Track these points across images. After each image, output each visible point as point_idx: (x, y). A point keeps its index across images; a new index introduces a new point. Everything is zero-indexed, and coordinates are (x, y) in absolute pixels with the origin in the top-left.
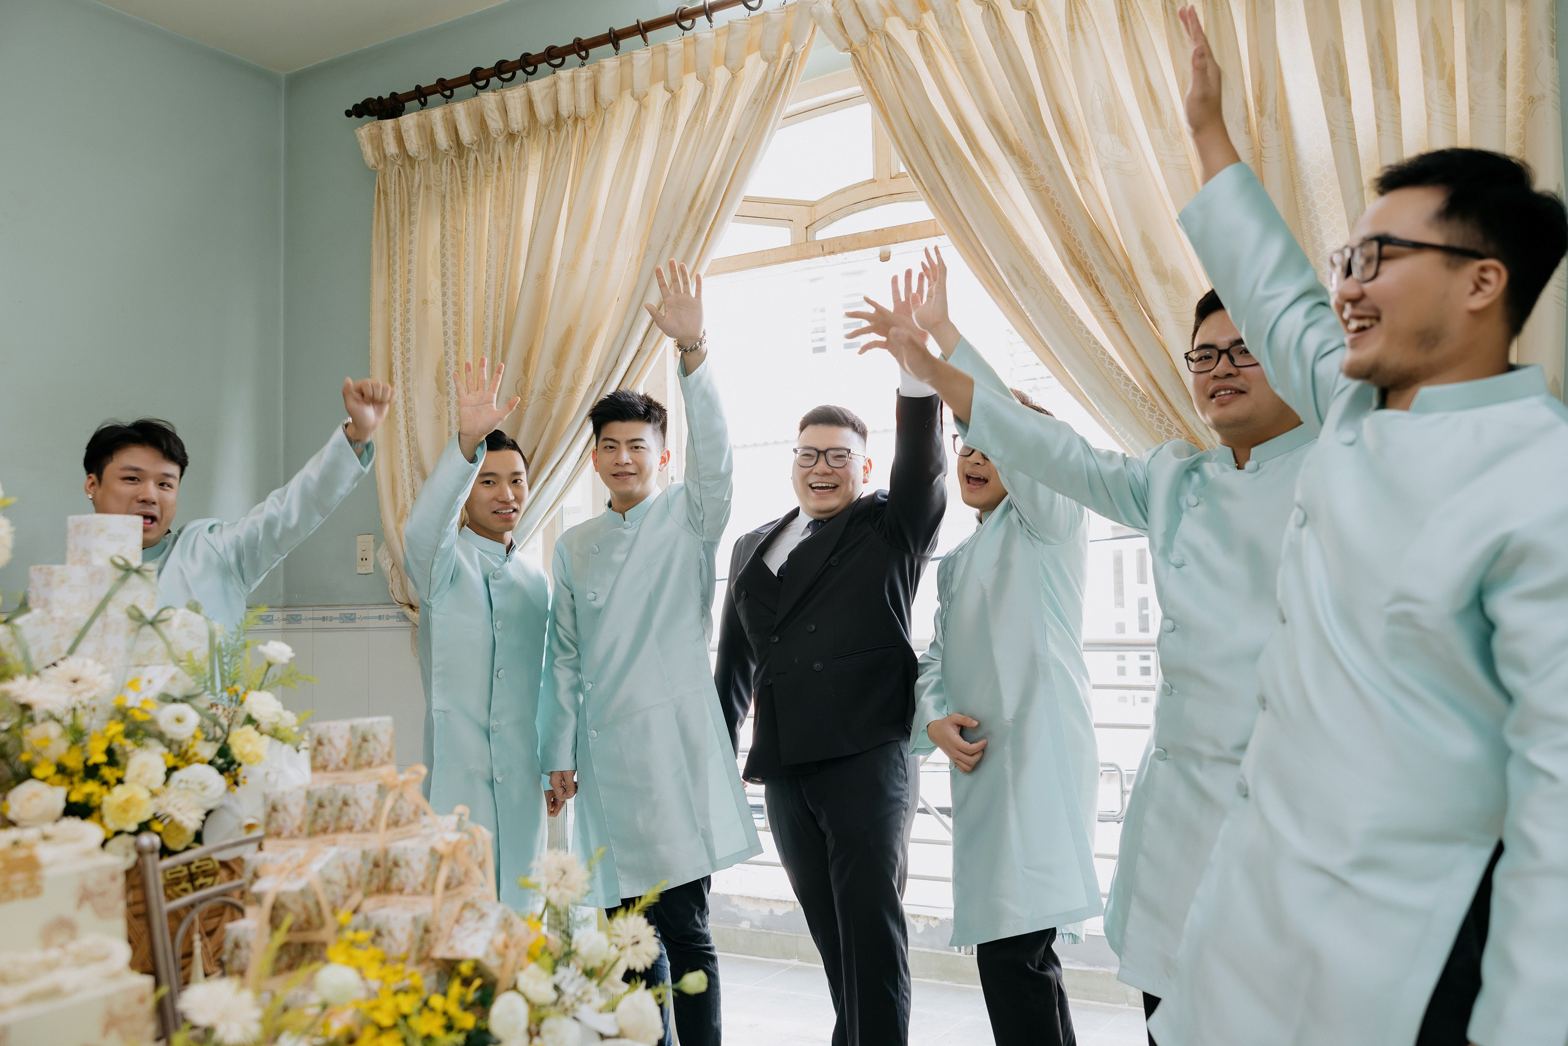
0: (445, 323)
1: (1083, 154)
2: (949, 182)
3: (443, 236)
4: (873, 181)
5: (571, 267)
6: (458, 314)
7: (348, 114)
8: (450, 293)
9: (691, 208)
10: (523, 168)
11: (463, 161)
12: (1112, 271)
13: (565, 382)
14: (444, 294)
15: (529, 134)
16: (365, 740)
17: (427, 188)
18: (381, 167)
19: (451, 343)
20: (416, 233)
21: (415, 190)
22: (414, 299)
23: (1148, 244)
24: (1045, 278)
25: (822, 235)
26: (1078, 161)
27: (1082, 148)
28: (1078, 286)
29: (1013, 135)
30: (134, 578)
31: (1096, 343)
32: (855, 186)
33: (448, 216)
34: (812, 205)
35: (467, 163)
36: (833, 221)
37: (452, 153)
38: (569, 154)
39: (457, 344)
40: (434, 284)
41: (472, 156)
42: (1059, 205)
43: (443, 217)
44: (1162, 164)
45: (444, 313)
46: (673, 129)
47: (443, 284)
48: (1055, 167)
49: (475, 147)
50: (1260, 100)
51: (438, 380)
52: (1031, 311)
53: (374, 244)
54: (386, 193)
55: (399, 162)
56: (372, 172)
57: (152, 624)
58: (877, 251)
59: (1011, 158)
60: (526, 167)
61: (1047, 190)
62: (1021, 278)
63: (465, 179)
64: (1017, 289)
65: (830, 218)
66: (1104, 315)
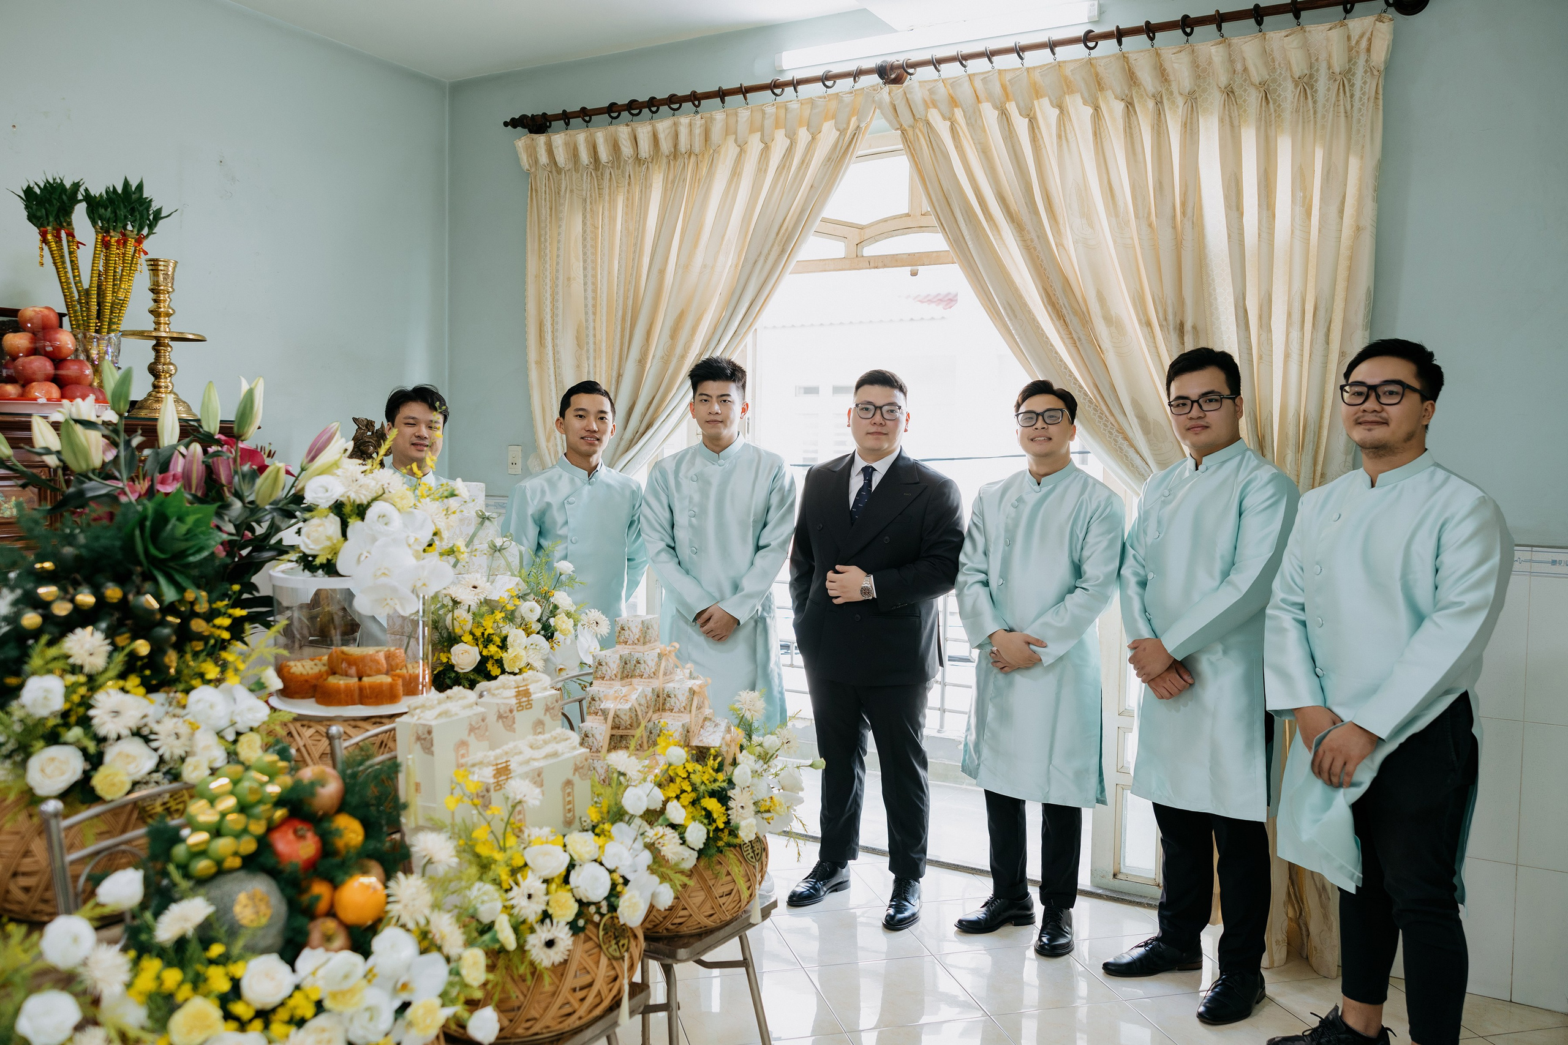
0: (586, 298)
1: (1061, 227)
2: (967, 238)
3: (584, 232)
4: (908, 215)
5: (684, 267)
6: (595, 291)
7: (506, 124)
8: (589, 275)
9: (778, 234)
10: (646, 187)
11: (599, 173)
12: (1075, 313)
13: (679, 350)
14: (585, 276)
15: (653, 159)
16: (648, 629)
17: (572, 191)
18: (533, 170)
19: (590, 313)
20: (564, 227)
21: (562, 193)
22: (561, 277)
23: (1101, 299)
24: (1030, 312)
25: (869, 251)
26: (1058, 233)
27: (1061, 222)
28: (1052, 319)
29: (1013, 207)
30: (487, 522)
31: (1061, 360)
32: (894, 218)
33: (588, 216)
34: (861, 228)
35: (602, 175)
36: (877, 241)
37: (592, 167)
38: (685, 180)
39: (594, 314)
40: (577, 268)
41: (608, 172)
42: (1042, 260)
43: (584, 217)
44: (1115, 242)
45: (585, 290)
46: (766, 171)
47: (585, 269)
48: (1043, 236)
49: (610, 165)
50: (1184, 204)
51: (577, 338)
52: (1019, 335)
53: (528, 231)
54: (536, 191)
55: (549, 169)
56: (528, 174)
57: (499, 551)
58: (909, 268)
59: (1011, 225)
60: (651, 185)
61: (1035, 249)
62: (1013, 311)
63: (601, 187)
64: (1010, 319)
65: (875, 239)
66: (1068, 341)
